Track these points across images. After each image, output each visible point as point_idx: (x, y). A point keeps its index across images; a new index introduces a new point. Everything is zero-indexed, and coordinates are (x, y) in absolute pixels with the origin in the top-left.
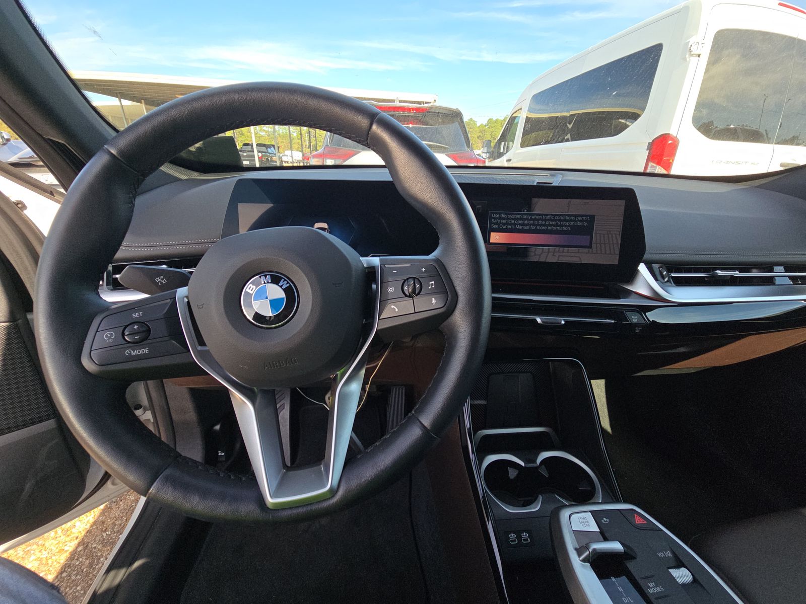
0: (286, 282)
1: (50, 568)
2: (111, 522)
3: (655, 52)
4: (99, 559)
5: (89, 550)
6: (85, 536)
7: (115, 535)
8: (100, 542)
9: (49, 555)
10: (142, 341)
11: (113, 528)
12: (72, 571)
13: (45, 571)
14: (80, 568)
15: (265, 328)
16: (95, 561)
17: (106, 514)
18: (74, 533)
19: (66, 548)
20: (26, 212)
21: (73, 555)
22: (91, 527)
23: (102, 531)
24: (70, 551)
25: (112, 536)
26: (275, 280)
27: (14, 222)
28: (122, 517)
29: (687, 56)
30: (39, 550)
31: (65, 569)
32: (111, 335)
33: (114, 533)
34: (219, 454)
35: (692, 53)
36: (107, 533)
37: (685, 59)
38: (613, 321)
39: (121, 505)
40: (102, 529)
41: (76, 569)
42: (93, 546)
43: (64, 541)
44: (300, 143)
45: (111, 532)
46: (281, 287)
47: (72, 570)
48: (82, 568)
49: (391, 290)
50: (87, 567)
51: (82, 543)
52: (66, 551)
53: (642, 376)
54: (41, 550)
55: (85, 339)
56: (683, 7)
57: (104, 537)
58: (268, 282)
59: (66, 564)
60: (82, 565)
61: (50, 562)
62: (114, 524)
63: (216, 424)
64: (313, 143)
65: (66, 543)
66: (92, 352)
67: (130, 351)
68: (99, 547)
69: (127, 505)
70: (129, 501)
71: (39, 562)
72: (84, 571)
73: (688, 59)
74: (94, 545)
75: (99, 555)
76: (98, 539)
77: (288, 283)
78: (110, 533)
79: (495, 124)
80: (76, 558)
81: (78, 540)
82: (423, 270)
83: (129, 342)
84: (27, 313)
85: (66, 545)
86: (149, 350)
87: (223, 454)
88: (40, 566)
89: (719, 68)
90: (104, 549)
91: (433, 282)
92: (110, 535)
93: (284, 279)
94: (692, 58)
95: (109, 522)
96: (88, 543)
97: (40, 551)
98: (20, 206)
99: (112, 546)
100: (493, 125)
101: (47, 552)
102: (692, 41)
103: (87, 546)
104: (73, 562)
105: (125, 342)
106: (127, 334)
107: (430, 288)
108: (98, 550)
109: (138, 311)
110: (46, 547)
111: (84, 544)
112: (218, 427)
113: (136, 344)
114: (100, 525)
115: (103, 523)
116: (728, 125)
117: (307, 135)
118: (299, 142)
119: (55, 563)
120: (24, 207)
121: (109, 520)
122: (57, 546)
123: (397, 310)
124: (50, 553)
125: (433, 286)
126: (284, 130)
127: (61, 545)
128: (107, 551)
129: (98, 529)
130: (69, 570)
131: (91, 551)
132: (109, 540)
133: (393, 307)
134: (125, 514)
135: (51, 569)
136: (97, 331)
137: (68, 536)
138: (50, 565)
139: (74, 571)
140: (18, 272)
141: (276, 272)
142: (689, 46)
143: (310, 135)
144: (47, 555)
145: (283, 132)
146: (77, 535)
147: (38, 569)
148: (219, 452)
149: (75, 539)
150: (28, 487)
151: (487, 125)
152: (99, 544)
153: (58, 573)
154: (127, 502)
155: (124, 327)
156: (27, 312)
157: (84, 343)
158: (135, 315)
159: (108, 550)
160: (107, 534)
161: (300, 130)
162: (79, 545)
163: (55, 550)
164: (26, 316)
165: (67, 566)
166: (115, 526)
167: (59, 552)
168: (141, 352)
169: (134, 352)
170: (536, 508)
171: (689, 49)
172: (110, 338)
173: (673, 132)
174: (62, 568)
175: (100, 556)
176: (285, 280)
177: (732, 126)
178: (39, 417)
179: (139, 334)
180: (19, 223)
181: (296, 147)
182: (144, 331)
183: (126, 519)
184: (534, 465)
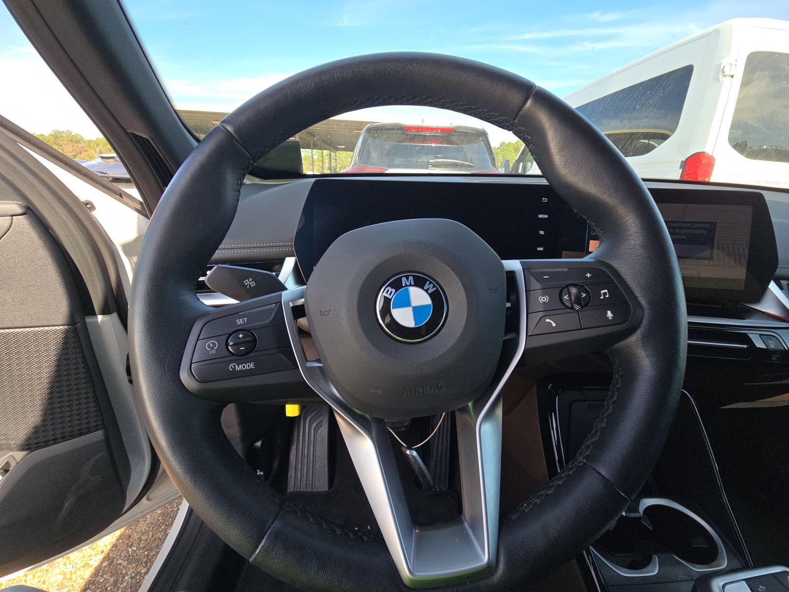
0: (432, 285)
1: (74, 583)
2: (137, 537)
3: (686, 73)
4: (124, 577)
5: (114, 566)
6: (111, 550)
7: (141, 551)
8: (126, 559)
9: (74, 569)
10: (248, 354)
11: (139, 544)
12: (96, 589)
13: (69, 586)
14: (104, 586)
15: (404, 343)
16: (120, 579)
17: (132, 527)
18: (100, 546)
19: (91, 563)
20: (94, 213)
21: (98, 572)
22: (117, 541)
23: (128, 546)
24: (94, 566)
25: (137, 552)
26: (420, 283)
27: (83, 223)
28: (148, 532)
29: (720, 76)
30: (64, 563)
31: (89, 586)
32: (214, 345)
33: (140, 549)
34: (258, 474)
35: (725, 74)
36: (133, 548)
37: (718, 80)
38: (745, 346)
39: (147, 518)
40: (128, 544)
41: (100, 586)
42: (118, 562)
43: (89, 555)
44: (321, 165)
45: (137, 548)
46: (426, 291)
47: (96, 587)
48: (106, 586)
49: (544, 299)
50: (111, 586)
51: (107, 558)
52: (91, 566)
53: (734, 409)
54: (66, 563)
55: (184, 350)
56: (713, 31)
57: (130, 553)
58: (411, 285)
59: (90, 580)
60: (107, 582)
61: (74, 576)
62: (140, 539)
63: (257, 441)
64: (333, 165)
65: (92, 557)
66: (192, 364)
67: (234, 366)
68: (124, 564)
69: (154, 519)
70: (155, 515)
71: (63, 576)
72: (109, 589)
73: (721, 80)
74: (120, 561)
75: (124, 572)
76: (123, 554)
77: (434, 286)
78: (135, 549)
79: (508, 147)
80: (101, 574)
81: (103, 554)
82: (588, 275)
83: (233, 354)
84: (86, 317)
85: (91, 559)
86: (255, 365)
87: (262, 473)
88: (63, 581)
89: (752, 90)
90: (129, 566)
91: (606, 291)
92: (136, 551)
93: (429, 281)
94: (725, 79)
95: (135, 536)
96: (114, 558)
97: (65, 565)
98: (89, 206)
99: (137, 563)
100: (505, 148)
101: (71, 566)
102: (724, 62)
103: (112, 561)
104: (97, 579)
105: (230, 354)
106: (231, 343)
107: (602, 297)
108: (124, 567)
109: (242, 317)
110: (70, 560)
111: (109, 559)
112: (259, 444)
113: (241, 357)
114: (127, 540)
115: (130, 537)
116: (761, 146)
117: (327, 157)
118: (319, 164)
119: (79, 579)
120: (93, 208)
121: (135, 535)
122: (82, 559)
123: (554, 325)
124: (74, 567)
125: (607, 296)
126: (306, 153)
127: (86, 559)
128: (132, 569)
129: (124, 544)
130: (94, 587)
131: (116, 568)
132: (135, 557)
133: (548, 320)
134: (151, 529)
135: (75, 585)
136: (198, 340)
137: (94, 549)
138: (73, 580)
139: (98, 589)
140: (82, 274)
141: (419, 273)
142: (722, 67)
143: (330, 158)
144: (71, 569)
145: (305, 155)
146: (102, 548)
147: (62, 584)
148: (258, 471)
149: (100, 553)
150: (67, 504)
151: (500, 148)
152: (125, 560)
153: (82, 589)
154: (154, 516)
155: (227, 335)
156: (87, 315)
157: (183, 354)
158: (240, 322)
159: (134, 567)
160: (132, 550)
161: (322, 152)
162: (104, 559)
163: (80, 564)
164: (85, 320)
165: (91, 582)
166: (141, 541)
167: (83, 567)
168: (246, 367)
169: (238, 367)
170: (653, 570)
171: (721, 70)
172: (212, 348)
173: (708, 150)
174: (86, 584)
175: (125, 574)
176: (431, 283)
177: (765, 147)
178: (88, 428)
179: (244, 345)
180: (87, 223)
181: (317, 169)
182: (249, 341)
183: (152, 534)
184: (637, 515)
